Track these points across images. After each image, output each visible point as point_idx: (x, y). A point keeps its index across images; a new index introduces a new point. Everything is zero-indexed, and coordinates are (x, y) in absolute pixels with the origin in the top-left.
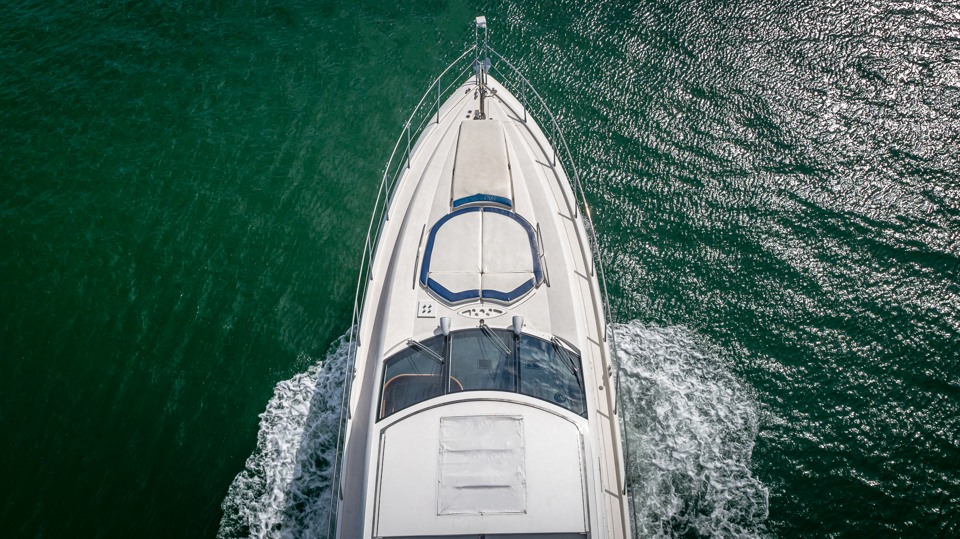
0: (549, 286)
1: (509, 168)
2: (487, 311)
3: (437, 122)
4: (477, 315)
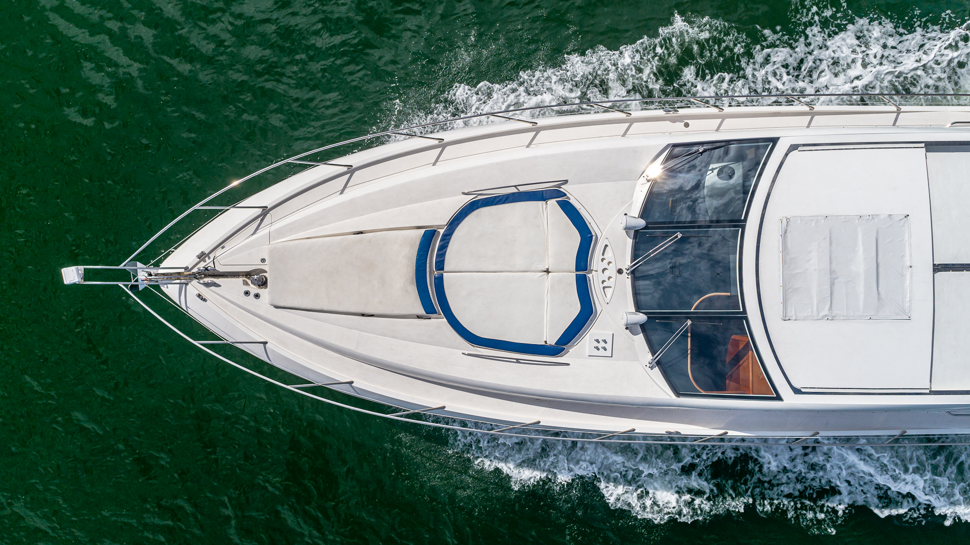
0: (566, 182)
1: (361, 233)
2: (604, 265)
3: (265, 343)
4: (609, 278)
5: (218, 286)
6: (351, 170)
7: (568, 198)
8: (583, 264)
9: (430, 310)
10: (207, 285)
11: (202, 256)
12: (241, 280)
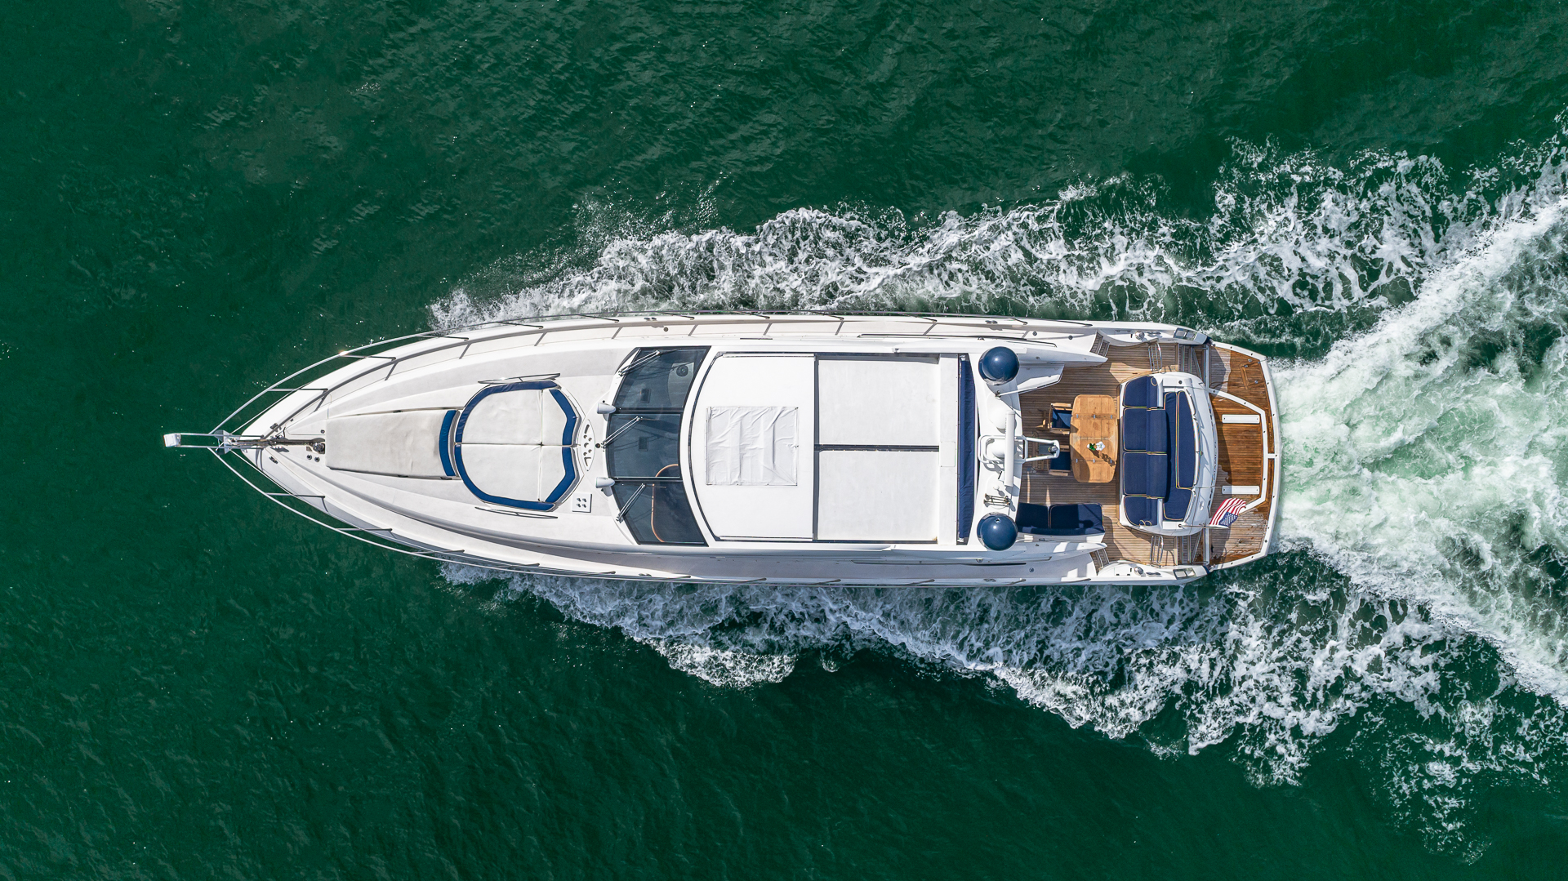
0: (559, 375)
1: (399, 411)
2: (586, 440)
3: (323, 497)
4: (590, 451)
5: (287, 451)
6: (395, 361)
7: (560, 387)
8: (568, 440)
9: (450, 473)
10: (278, 450)
11: (275, 427)
12: (305, 447)
